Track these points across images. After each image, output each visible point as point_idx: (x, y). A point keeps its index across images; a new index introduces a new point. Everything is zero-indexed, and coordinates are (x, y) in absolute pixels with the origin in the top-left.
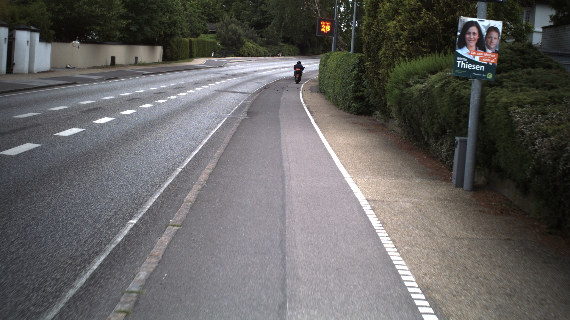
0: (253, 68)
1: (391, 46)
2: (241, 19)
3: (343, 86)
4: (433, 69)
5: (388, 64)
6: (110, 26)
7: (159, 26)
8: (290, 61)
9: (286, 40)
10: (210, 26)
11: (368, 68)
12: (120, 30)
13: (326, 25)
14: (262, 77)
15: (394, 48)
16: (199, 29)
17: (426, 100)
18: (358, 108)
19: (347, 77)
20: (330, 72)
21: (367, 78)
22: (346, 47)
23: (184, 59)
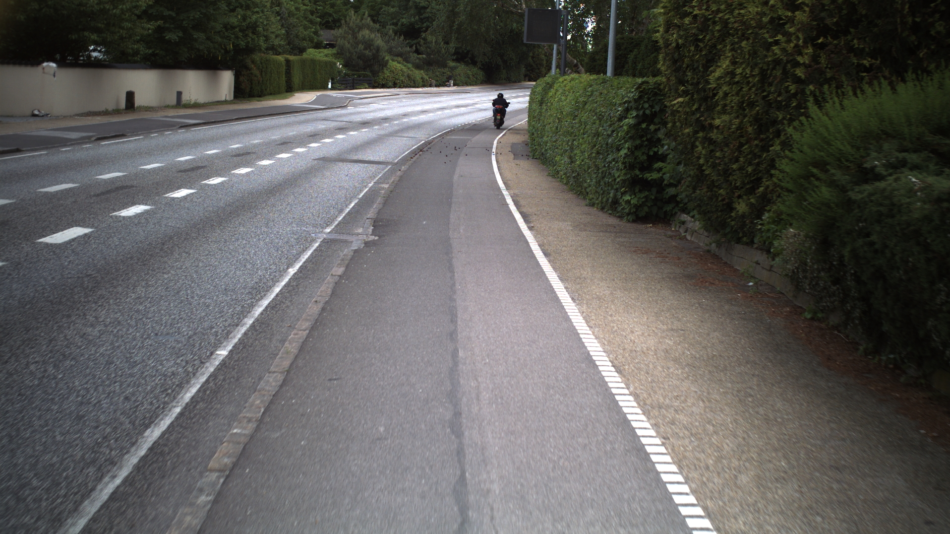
0: (402, 109)
2: (380, 22)
3: (598, 153)
6: (119, 32)
7: (224, 33)
8: (468, 95)
9: (461, 57)
10: (326, 35)
11: (674, 113)
12: (146, 41)
14: (418, 126)
15: (765, 56)
16: (304, 39)
18: (637, 207)
19: (609, 133)
20: (558, 118)
21: (672, 138)
22: (576, 66)
23: (274, 94)
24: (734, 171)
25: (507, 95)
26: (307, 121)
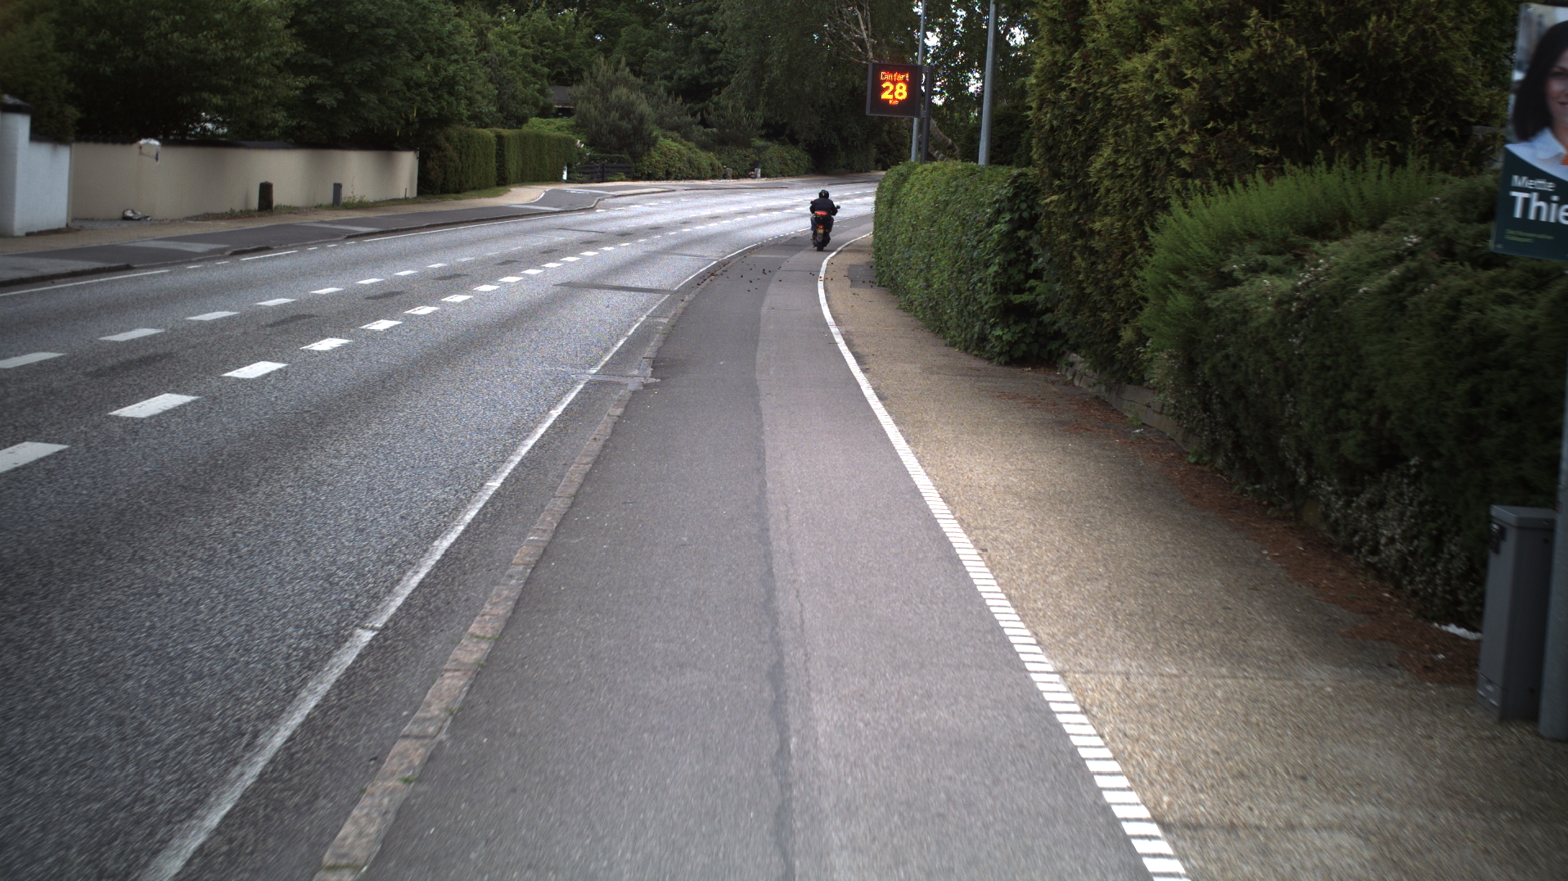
0: (680, 213)
1: (1137, 140)
2: (645, 74)
3: (960, 272)
4: (1314, 220)
5: (1126, 201)
6: (252, 93)
7: (405, 93)
8: (785, 192)
9: (775, 132)
10: (557, 96)
11: (1049, 215)
12: (290, 107)
13: (894, 83)
14: (706, 240)
15: (1149, 144)
16: (525, 102)
17: (1305, 337)
18: (1011, 344)
19: (975, 243)
20: (913, 225)
21: (1047, 247)
22: (951, 147)
23: (479, 189)
24: (1119, 288)
25: (836, 193)
26: (534, 231)
